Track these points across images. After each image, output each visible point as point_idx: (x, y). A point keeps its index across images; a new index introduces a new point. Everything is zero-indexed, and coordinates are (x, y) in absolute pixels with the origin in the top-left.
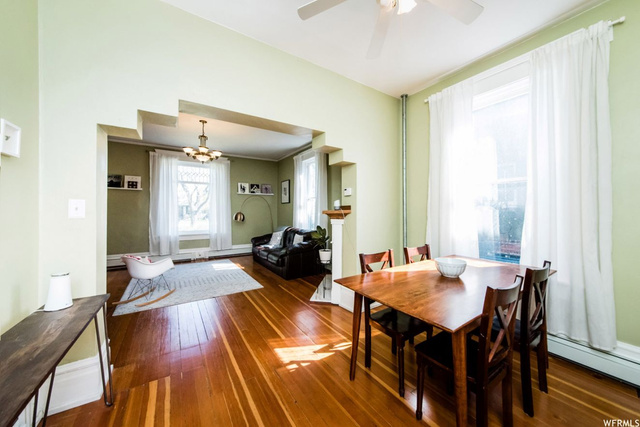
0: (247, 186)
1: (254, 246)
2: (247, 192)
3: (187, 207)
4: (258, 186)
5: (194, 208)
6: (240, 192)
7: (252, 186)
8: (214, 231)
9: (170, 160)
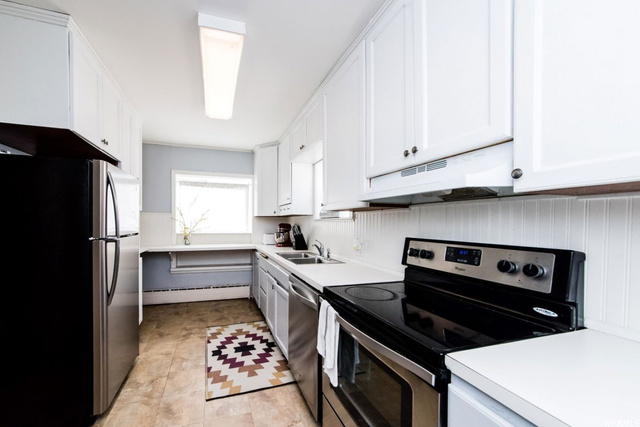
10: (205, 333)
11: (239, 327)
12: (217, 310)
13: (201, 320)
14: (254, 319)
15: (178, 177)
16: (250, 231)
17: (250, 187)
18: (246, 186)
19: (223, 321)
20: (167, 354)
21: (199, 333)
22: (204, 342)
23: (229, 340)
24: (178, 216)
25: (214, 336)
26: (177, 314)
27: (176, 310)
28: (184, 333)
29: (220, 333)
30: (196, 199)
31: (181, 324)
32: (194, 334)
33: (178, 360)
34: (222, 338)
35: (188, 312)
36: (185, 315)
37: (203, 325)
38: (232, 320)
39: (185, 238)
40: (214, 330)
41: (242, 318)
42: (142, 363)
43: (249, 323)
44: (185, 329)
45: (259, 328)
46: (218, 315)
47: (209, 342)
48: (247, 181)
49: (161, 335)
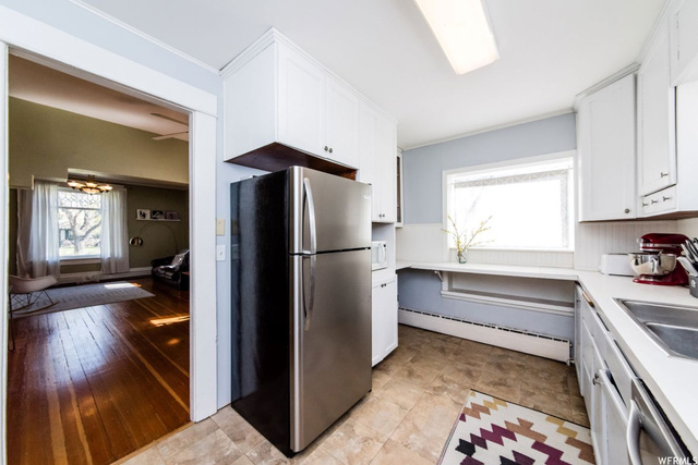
0: (148, 213)
1: (154, 267)
2: (148, 218)
3: (67, 231)
4: (161, 213)
5: (80, 233)
6: (139, 218)
7: (154, 213)
8: (107, 255)
9: (47, 187)
10: (463, 398)
11: (528, 415)
12: (499, 366)
13: (469, 374)
14: (565, 412)
15: (452, 179)
16: (572, 248)
17: (571, 173)
18: (564, 172)
19: (501, 390)
20: (402, 407)
21: (456, 394)
22: (457, 413)
23: (498, 434)
24: (450, 228)
25: (477, 410)
26: (442, 350)
27: (444, 344)
28: (437, 383)
29: (487, 411)
30: (475, 203)
31: (439, 368)
32: (450, 392)
33: (409, 425)
34: (486, 422)
35: (455, 354)
36: (451, 357)
37: (467, 381)
38: (519, 395)
39: (459, 254)
40: (480, 399)
41: (539, 398)
42: (372, 403)
43: (553, 416)
44: (441, 377)
45: (571, 441)
46: (498, 374)
47: (463, 418)
48: (565, 163)
49: (411, 374)
